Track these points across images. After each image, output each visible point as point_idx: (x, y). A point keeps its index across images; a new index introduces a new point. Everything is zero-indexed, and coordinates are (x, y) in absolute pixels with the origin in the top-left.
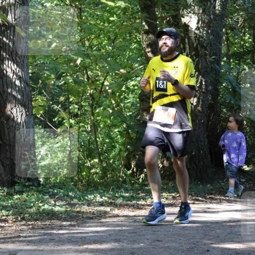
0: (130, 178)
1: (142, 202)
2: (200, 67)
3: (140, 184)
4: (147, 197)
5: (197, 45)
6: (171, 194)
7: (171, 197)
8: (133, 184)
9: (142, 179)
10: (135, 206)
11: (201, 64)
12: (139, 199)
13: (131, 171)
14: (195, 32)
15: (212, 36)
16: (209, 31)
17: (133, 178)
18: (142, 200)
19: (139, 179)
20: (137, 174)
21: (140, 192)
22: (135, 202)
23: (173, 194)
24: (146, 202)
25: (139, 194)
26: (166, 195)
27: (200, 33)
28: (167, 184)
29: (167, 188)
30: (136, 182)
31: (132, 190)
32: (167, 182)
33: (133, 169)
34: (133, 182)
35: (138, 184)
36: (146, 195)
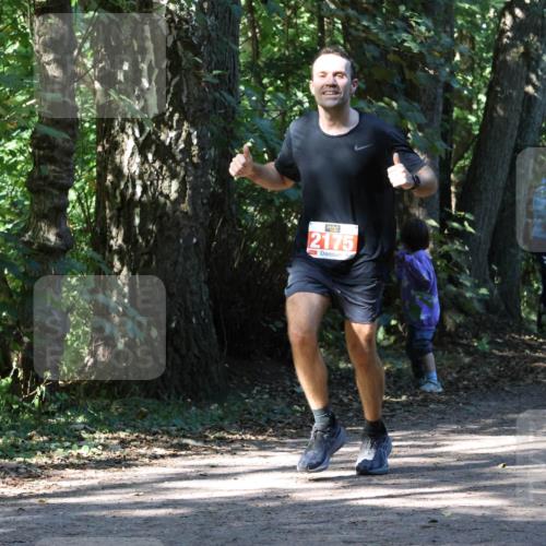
0: (9, 396)
1: (39, 459)
2: (184, 100)
3: (33, 412)
4: (53, 446)
5: (175, 42)
6: (115, 435)
7: (115, 442)
8: (17, 411)
9: (41, 397)
10: (22, 471)
11: (186, 92)
12: (31, 451)
13: (9, 379)
14: (168, 9)
15: (213, 18)
16: (206, 5)
17: (15, 397)
18: (39, 453)
19: (32, 397)
20: (26, 386)
21: (34, 432)
22: (21, 459)
23: (122, 435)
24: (50, 457)
25: (31, 438)
26: (103, 436)
27: (182, 9)
28: (106, 408)
29: (106, 419)
30: (24, 407)
31: (13, 428)
32: (106, 402)
33: (16, 372)
34: (15, 407)
35: (30, 411)
36: (51, 440)
